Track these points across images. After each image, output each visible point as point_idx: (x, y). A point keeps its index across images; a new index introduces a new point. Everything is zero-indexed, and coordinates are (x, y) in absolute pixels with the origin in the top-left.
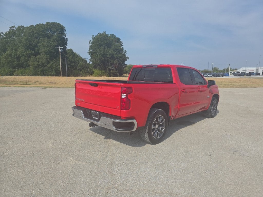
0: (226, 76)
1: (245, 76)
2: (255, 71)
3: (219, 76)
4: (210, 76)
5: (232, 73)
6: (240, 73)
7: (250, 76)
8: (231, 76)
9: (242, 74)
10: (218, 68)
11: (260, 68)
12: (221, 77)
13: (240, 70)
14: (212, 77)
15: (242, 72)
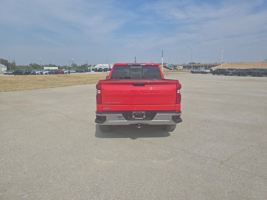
0: (88, 71)
1: (103, 71)
2: (108, 67)
3: (83, 72)
4: (74, 72)
5: (91, 69)
6: (98, 69)
7: (107, 72)
8: (92, 72)
9: (100, 70)
10: (76, 64)
11: (111, 64)
12: (85, 73)
13: (98, 67)
14: (77, 73)
15: (99, 68)
